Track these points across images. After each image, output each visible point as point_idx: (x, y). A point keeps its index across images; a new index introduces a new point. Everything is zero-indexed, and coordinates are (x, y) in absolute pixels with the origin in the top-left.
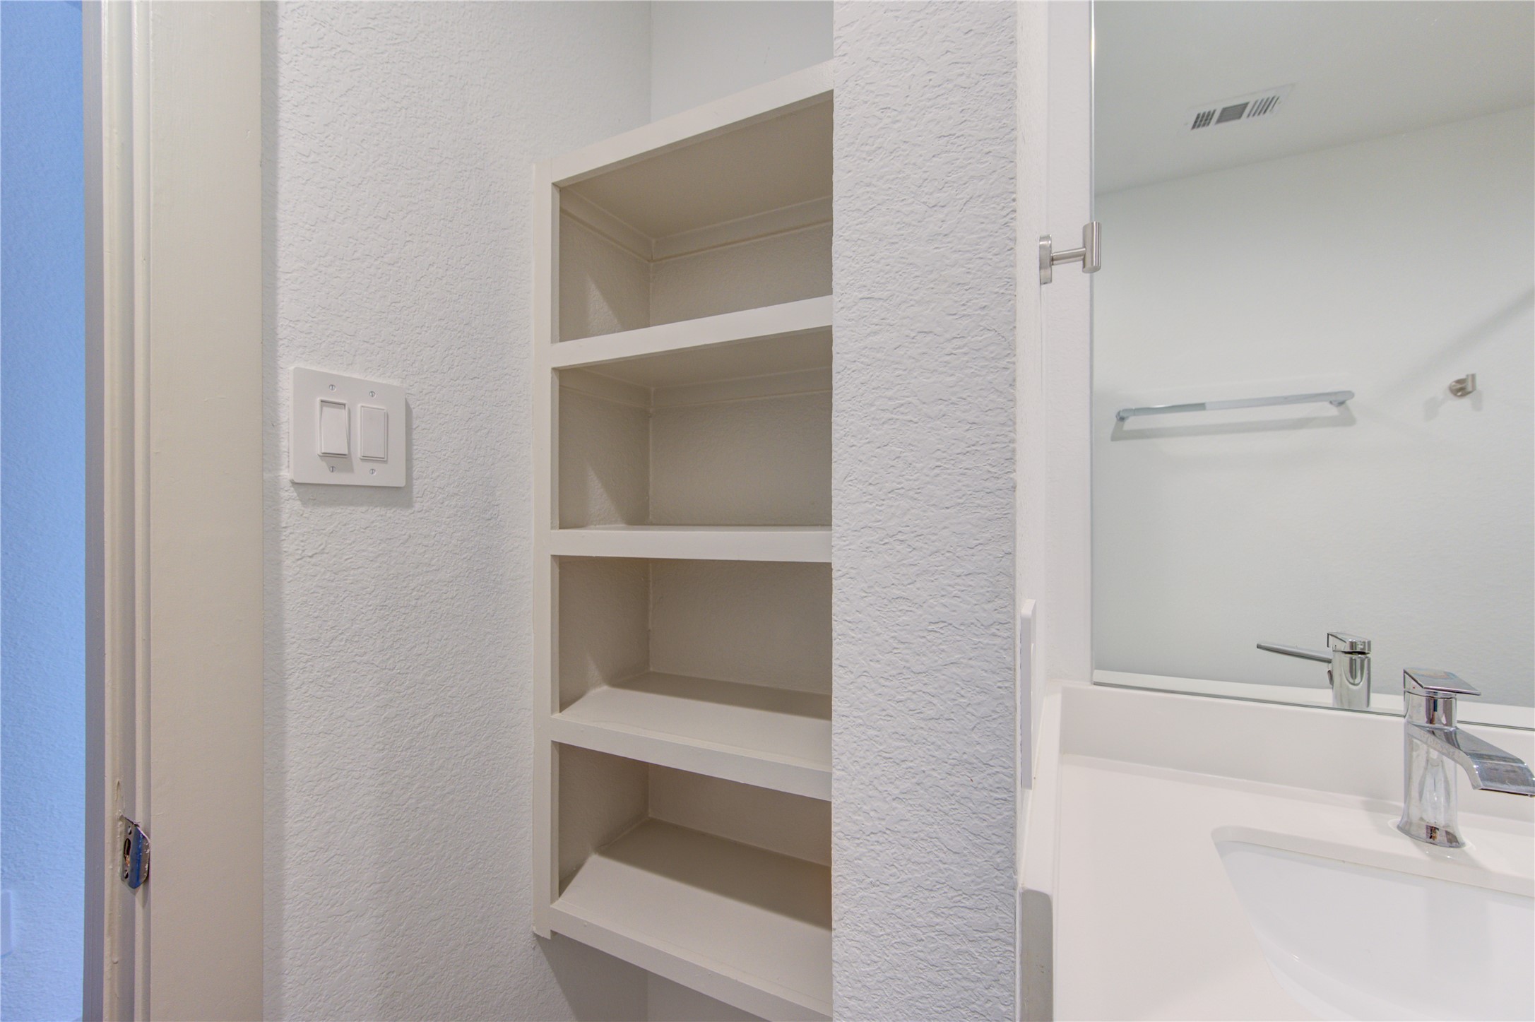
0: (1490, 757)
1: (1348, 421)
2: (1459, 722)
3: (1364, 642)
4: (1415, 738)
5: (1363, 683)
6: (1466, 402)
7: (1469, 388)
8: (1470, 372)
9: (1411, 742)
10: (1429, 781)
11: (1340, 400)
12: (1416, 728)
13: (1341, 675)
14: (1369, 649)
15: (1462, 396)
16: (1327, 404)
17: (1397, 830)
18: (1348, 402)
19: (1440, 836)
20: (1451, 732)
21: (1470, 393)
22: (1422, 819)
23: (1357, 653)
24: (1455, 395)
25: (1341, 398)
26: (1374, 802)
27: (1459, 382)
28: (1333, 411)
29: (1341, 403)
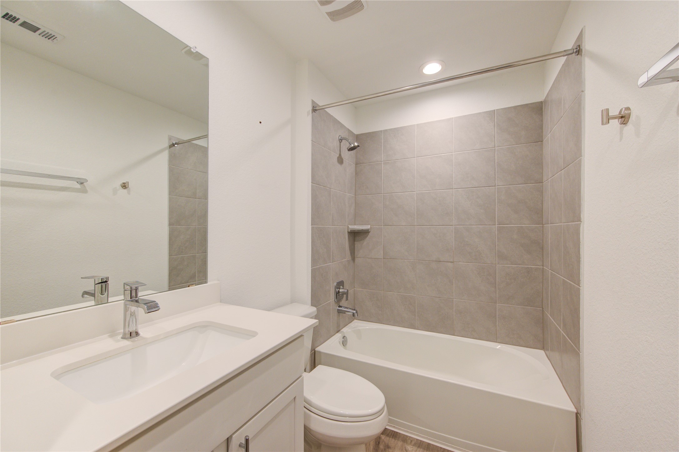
0: (149, 303)
1: (85, 191)
2: (139, 297)
3: (107, 278)
4: (128, 305)
5: (106, 294)
6: (125, 191)
7: (127, 186)
8: (127, 181)
9: (126, 307)
10: (131, 320)
11: (81, 182)
12: (128, 302)
13: (98, 292)
14: (108, 280)
15: (124, 188)
16: (75, 183)
17: (121, 339)
18: (85, 184)
19: (134, 334)
20: (137, 300)
21: (127, 188)
22: (129, 331)
23: (104, 282)
24: (123, 188)
25: (82, 181)
26: (112, 334)
27: (124, 183)
28: (78, 186)
29: (82, 183)
